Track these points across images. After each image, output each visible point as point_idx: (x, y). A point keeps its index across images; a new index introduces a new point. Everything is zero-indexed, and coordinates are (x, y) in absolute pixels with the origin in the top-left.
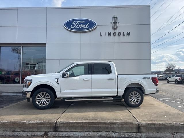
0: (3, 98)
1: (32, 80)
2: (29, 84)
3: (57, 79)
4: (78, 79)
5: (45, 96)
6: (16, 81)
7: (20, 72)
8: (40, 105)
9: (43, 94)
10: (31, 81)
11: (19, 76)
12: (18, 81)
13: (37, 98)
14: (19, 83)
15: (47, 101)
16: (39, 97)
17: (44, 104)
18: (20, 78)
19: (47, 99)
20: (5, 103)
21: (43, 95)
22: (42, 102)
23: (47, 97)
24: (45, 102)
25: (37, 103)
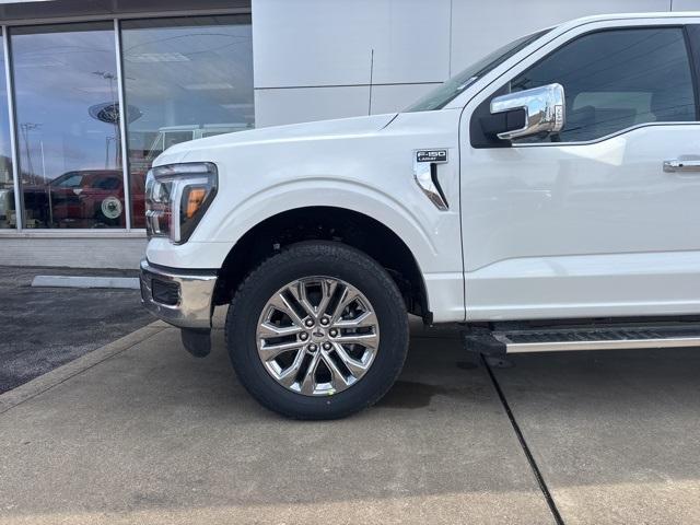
0: (33, 307)
1: (212, 170)
2: (192, 208)
3: (435, 161)
4: (616, 162)
5: (330, 309)
6: (108, 214)
7: (122, 172)
8: (296, 387)
9: (314, 293)
10: (203, 181)
11: (118, 191)
12: (117, 214)
13: (266, 328)
14: (118, 223)
15: (346, 347)
16: (279, 318)
17: (323, 375)
18: (123, 203)
19: (345, 332)
20: (38, 343)
21: (315, 303)
22: (308, 359)
23: (344, 316)
24: (334, 355)
25: (274, 368)
